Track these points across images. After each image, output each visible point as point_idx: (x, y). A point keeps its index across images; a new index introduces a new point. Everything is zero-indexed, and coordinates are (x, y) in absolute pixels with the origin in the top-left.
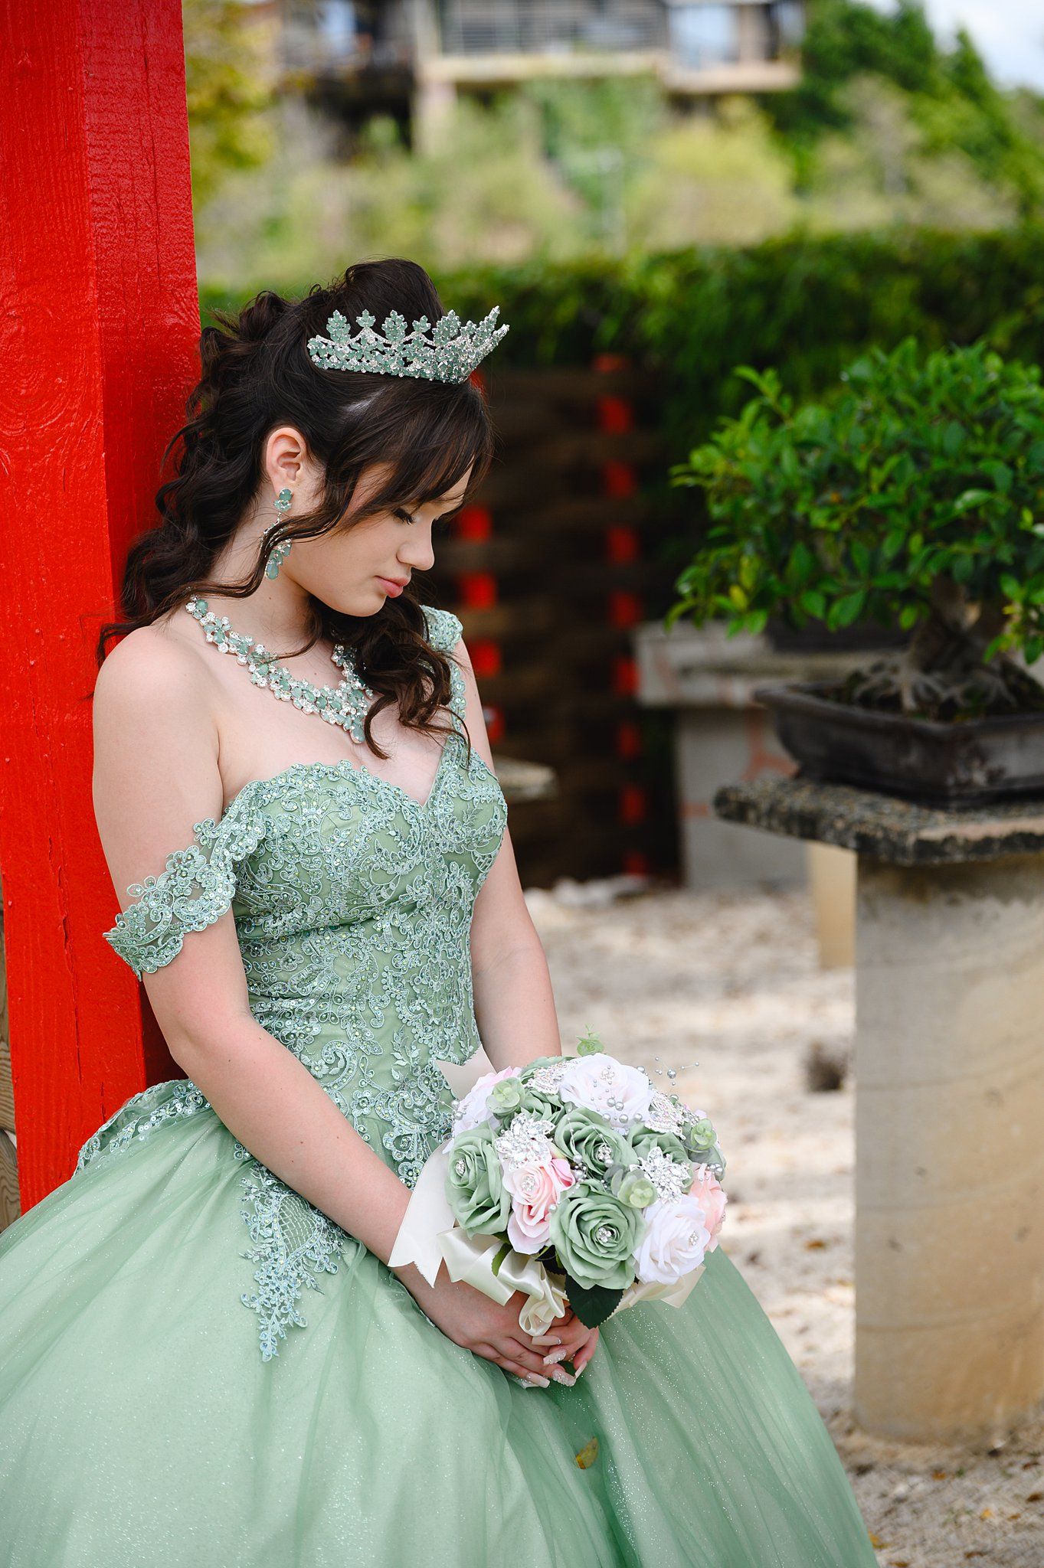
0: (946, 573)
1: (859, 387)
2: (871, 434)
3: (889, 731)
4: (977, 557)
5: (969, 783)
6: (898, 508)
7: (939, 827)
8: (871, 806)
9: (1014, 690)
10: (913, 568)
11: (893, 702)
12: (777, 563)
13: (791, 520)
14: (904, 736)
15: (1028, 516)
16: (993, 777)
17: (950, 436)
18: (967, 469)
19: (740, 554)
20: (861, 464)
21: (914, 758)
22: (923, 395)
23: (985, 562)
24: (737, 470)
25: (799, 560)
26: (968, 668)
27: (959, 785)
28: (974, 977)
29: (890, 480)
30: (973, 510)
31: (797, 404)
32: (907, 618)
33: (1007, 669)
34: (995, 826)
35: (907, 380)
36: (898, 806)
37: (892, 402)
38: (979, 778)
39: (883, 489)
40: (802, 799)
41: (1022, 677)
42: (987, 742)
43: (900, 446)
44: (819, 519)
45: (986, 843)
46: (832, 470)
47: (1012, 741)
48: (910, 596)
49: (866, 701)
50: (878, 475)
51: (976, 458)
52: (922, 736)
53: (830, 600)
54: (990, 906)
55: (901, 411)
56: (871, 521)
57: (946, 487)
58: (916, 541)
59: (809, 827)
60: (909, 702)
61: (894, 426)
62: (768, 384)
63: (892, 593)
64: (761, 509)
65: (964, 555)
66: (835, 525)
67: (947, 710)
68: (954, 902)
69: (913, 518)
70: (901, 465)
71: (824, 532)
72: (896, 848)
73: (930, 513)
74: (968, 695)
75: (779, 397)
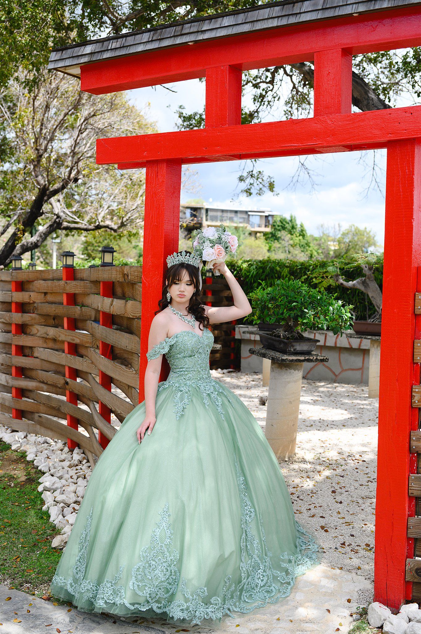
0: (289, 316)
1: (278, 285)
2: (279, 293)
3: (278, 341)
4: (294, 314)
5: (290, 350)
6: (283, 305)
7: (285, 357)
8: (274, 353)
9: (299, 336)
10: (284, 315)
11: (279, 336)
12: (262, 312)
13: (265, 305)
14: (281, 342)
15: (303, 308)
16: (294, 350)
17: (292, 294)
18: (294, 300)
19: (257, 310)
20: (277, 298)
21: (282, 346)
22: (288, 287)
23: (296, 315)
24: (257, 297)
25: (266, 312)
26: (292, 332)
27: (289, 350)
28: (289, 382)
29: (281, 300)
30: (294, 306)
31: (267, 287)
32: (282, 323)
33: (298, 333)
34: (295, 358)
35: (286, 285)
36: (279, 353)
37: (283, 288)
38: (292, 350)
39: (280, 301)
40: (263, 351)
41: (300, 334)
42: (294, 344)
43: (284, 295)
44: (270, 305)
45: (293, 360)
46: (272, 298)
47: (298, 344)
48: (283, 319)
49: (275, 336)
50: (280, 300)
51: (296, 298)
52: (284, 342)
53: (270, 319)
54: (292, 371)
55: (284, 289)
56: (278, 306)
57: (290, 302)
58: (285, 310)
59: (264, 356)
60: (282, 337)
61: (283, 292)
62: (263, 283)
63: (280, 319)
64: (260, 303)
65: (293, 313)
66: (272, 307)
67: (288, 339)
68: (287, 370)
69: (285, 307)
70: (284, 298)
71: (271, 308)
72: (278, 360)
73: (288, 306)
74: (291, 336)
75: (265, 286)
